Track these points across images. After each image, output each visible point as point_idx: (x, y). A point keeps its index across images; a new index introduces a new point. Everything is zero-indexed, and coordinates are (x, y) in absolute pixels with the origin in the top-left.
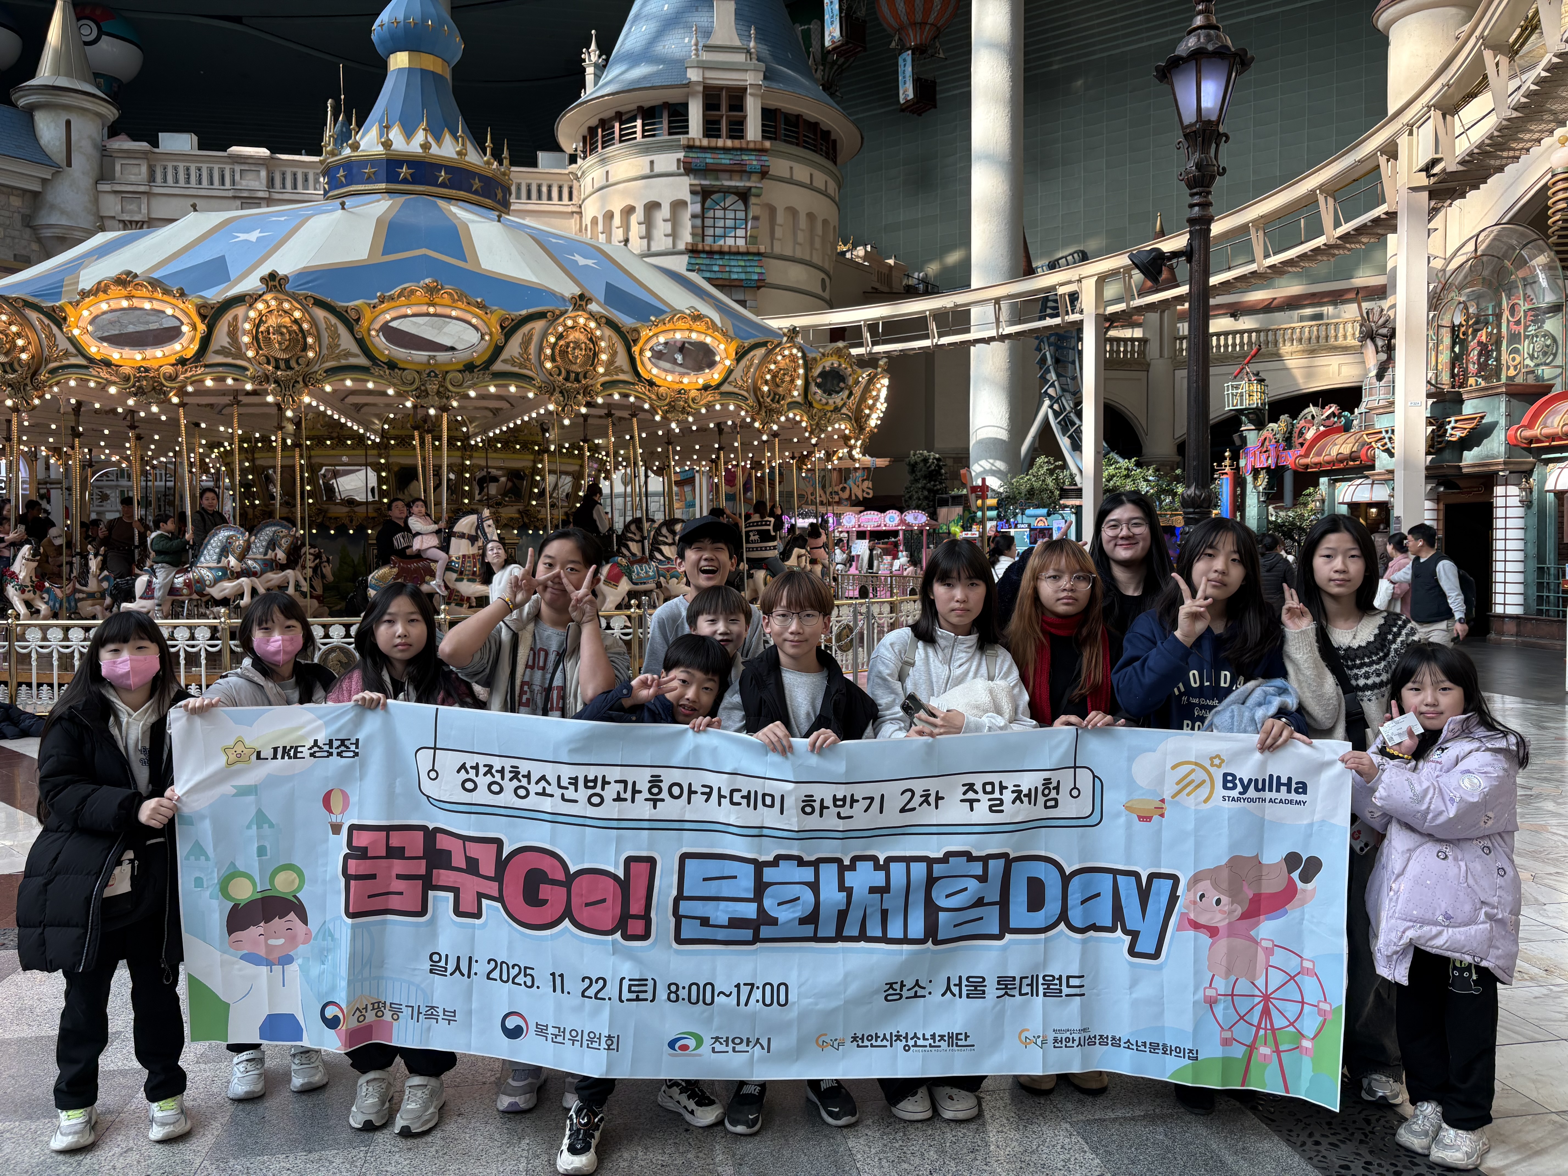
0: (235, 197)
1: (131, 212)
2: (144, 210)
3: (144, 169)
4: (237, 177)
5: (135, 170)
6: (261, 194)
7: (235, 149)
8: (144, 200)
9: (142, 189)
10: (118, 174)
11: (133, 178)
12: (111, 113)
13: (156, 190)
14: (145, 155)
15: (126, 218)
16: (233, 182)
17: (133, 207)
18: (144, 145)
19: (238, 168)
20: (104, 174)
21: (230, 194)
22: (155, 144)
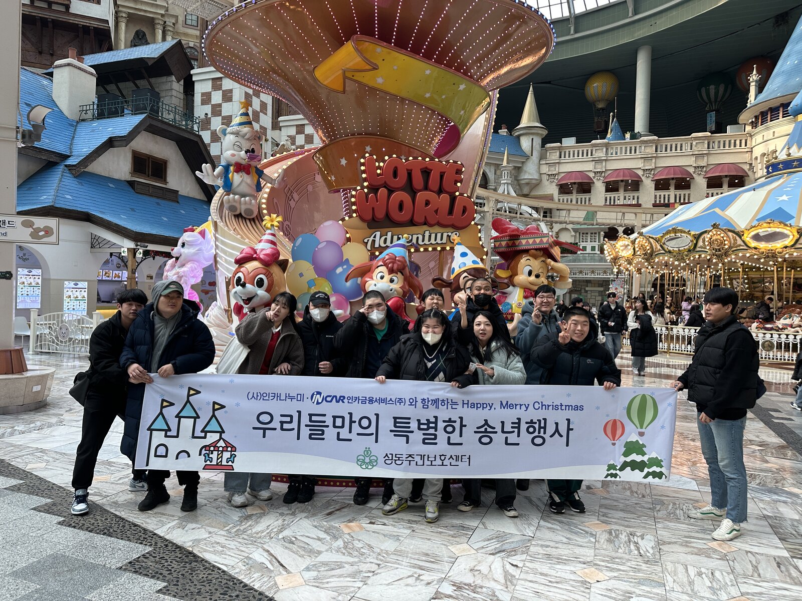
0: (592, 161)
1: (552, 171)
2: (557, 170)
3: (558, 154)
4: (594, 152)
5: (555, 154)
6: (603, 158)
7: (593, 142)
8: (557, 165)
9: (557, 161)
10: (548, 157)
11: (553, 158)
12: (545, 132)
13: (562, 161)
14: (559, 148)
15: (550, 173)
16: (592, 155)
17: (553, 169)
18: (559, 144)
19: (594, 149)
20: (542, 157)
21: (591, 159)
22: (561, 144)
